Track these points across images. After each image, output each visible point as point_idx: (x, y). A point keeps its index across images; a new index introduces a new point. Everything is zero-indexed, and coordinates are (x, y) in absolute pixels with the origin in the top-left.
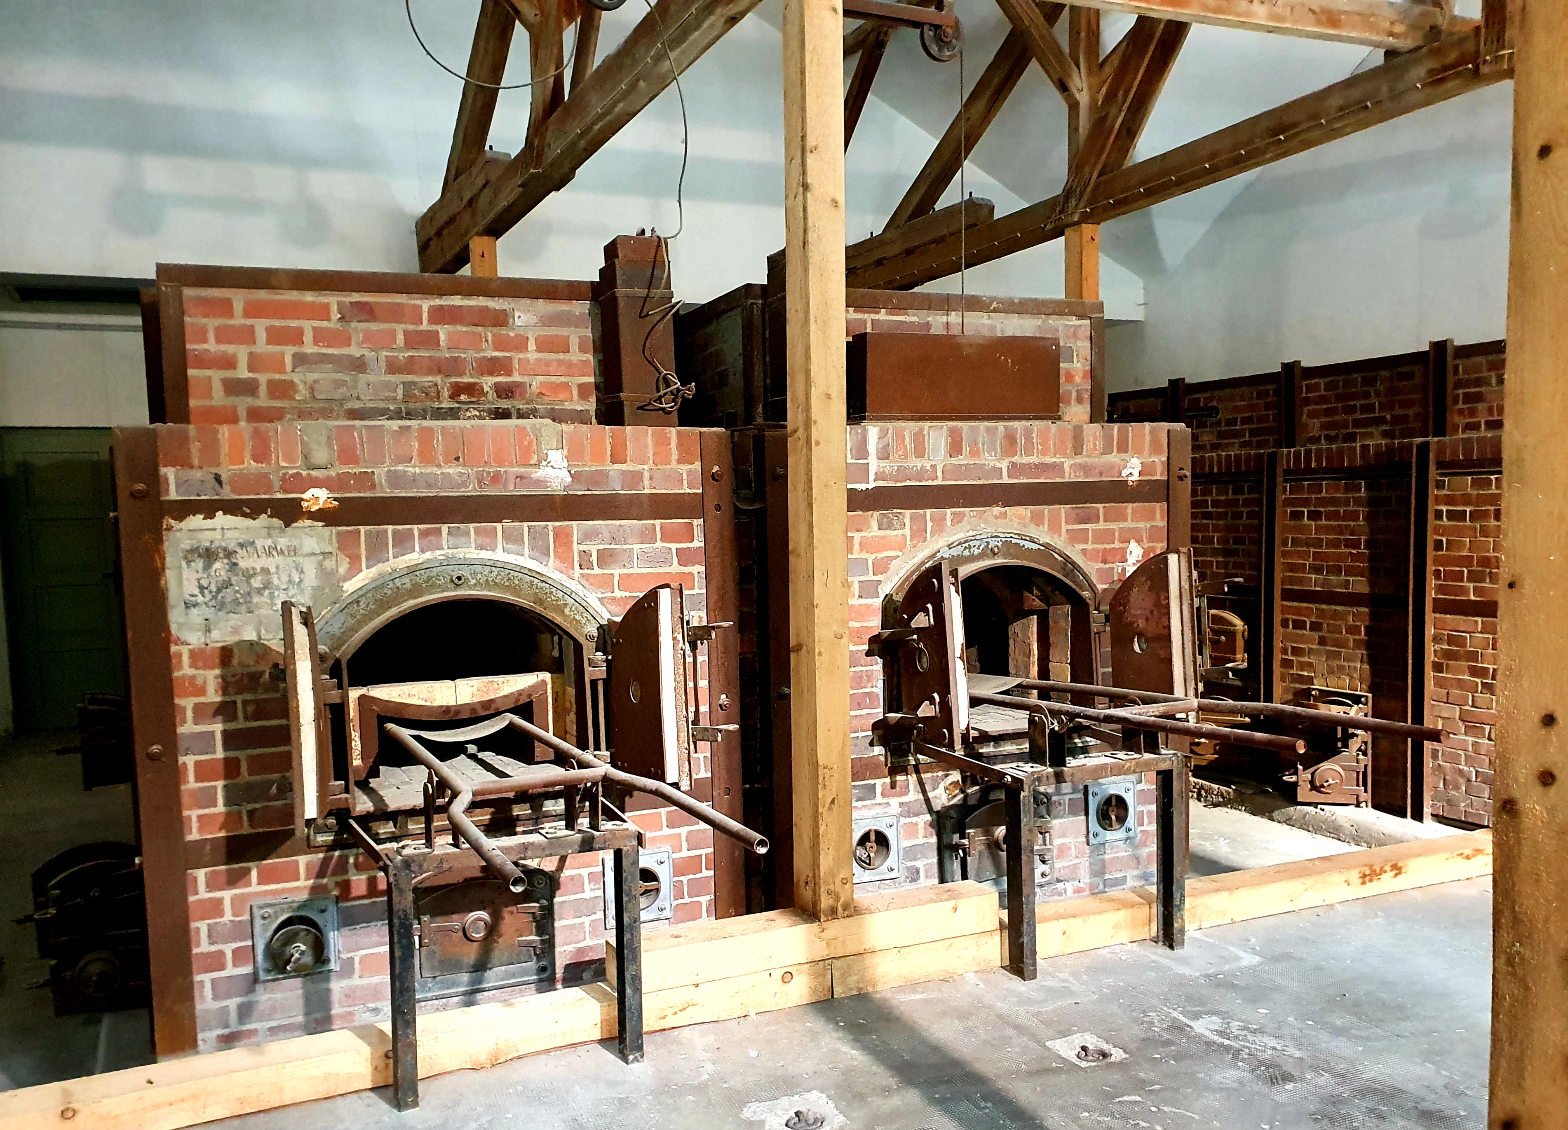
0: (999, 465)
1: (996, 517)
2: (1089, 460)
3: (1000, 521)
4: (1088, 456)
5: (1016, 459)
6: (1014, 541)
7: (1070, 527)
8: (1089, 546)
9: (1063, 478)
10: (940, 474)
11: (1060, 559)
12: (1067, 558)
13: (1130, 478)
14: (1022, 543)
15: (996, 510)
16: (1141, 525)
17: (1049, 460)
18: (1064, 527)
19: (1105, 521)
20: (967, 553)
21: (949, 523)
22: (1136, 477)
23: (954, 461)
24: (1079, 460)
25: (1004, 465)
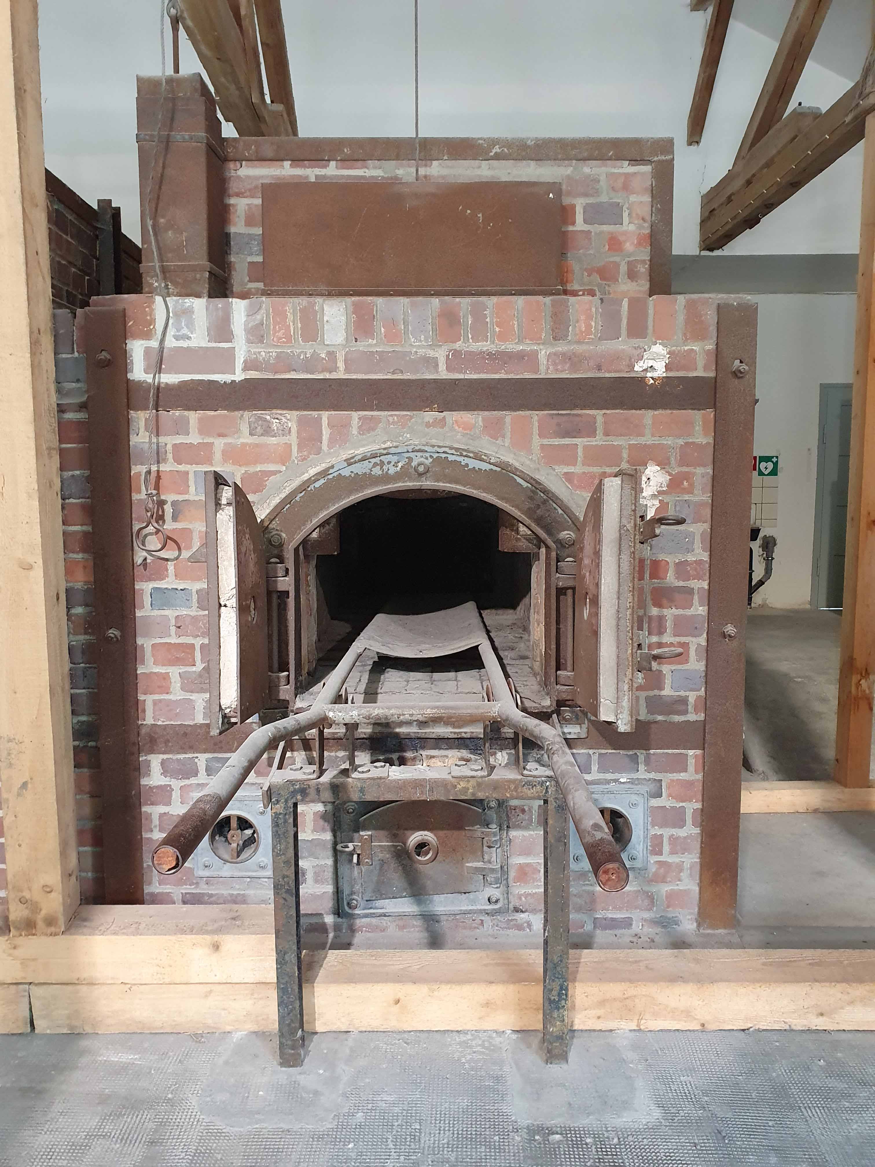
0: (431, 353)
1: (428, 425)
2: (579, 349)
3: (433, 431)
4: (579, 342)
5: (458, 345)
6: (451, 458)
7: (546, 442)
8: (578, 469)
9: (537, 371)
10: (341, 365)
11: (525, 484)
12: (536, 486)
13: (649, 375)
14: (464, 461)
15: (430, 416)
16: (669, 441)
17: (512, 347)
18: (537, 441)
19: (606, 434)
20: (377, 471)
21: (355, 431)
22: (660, 371)
23: (362, 346)
24: (561, 347)
25: (441, 354)
